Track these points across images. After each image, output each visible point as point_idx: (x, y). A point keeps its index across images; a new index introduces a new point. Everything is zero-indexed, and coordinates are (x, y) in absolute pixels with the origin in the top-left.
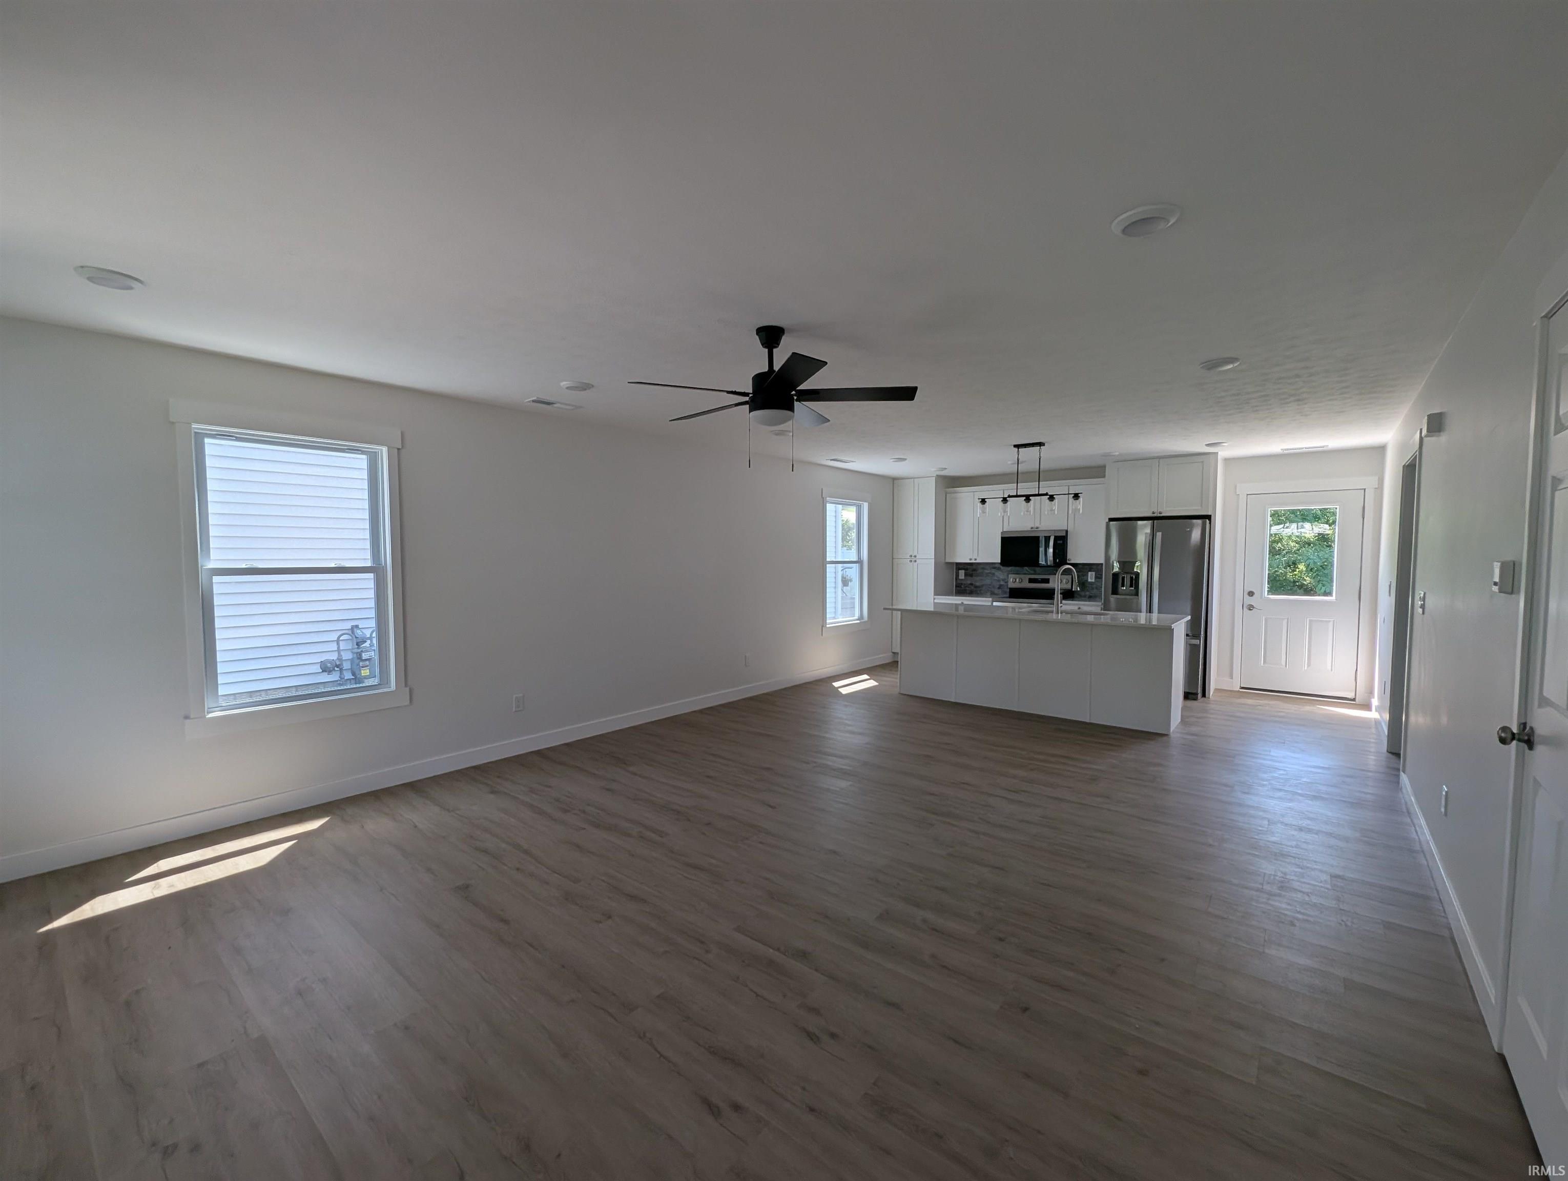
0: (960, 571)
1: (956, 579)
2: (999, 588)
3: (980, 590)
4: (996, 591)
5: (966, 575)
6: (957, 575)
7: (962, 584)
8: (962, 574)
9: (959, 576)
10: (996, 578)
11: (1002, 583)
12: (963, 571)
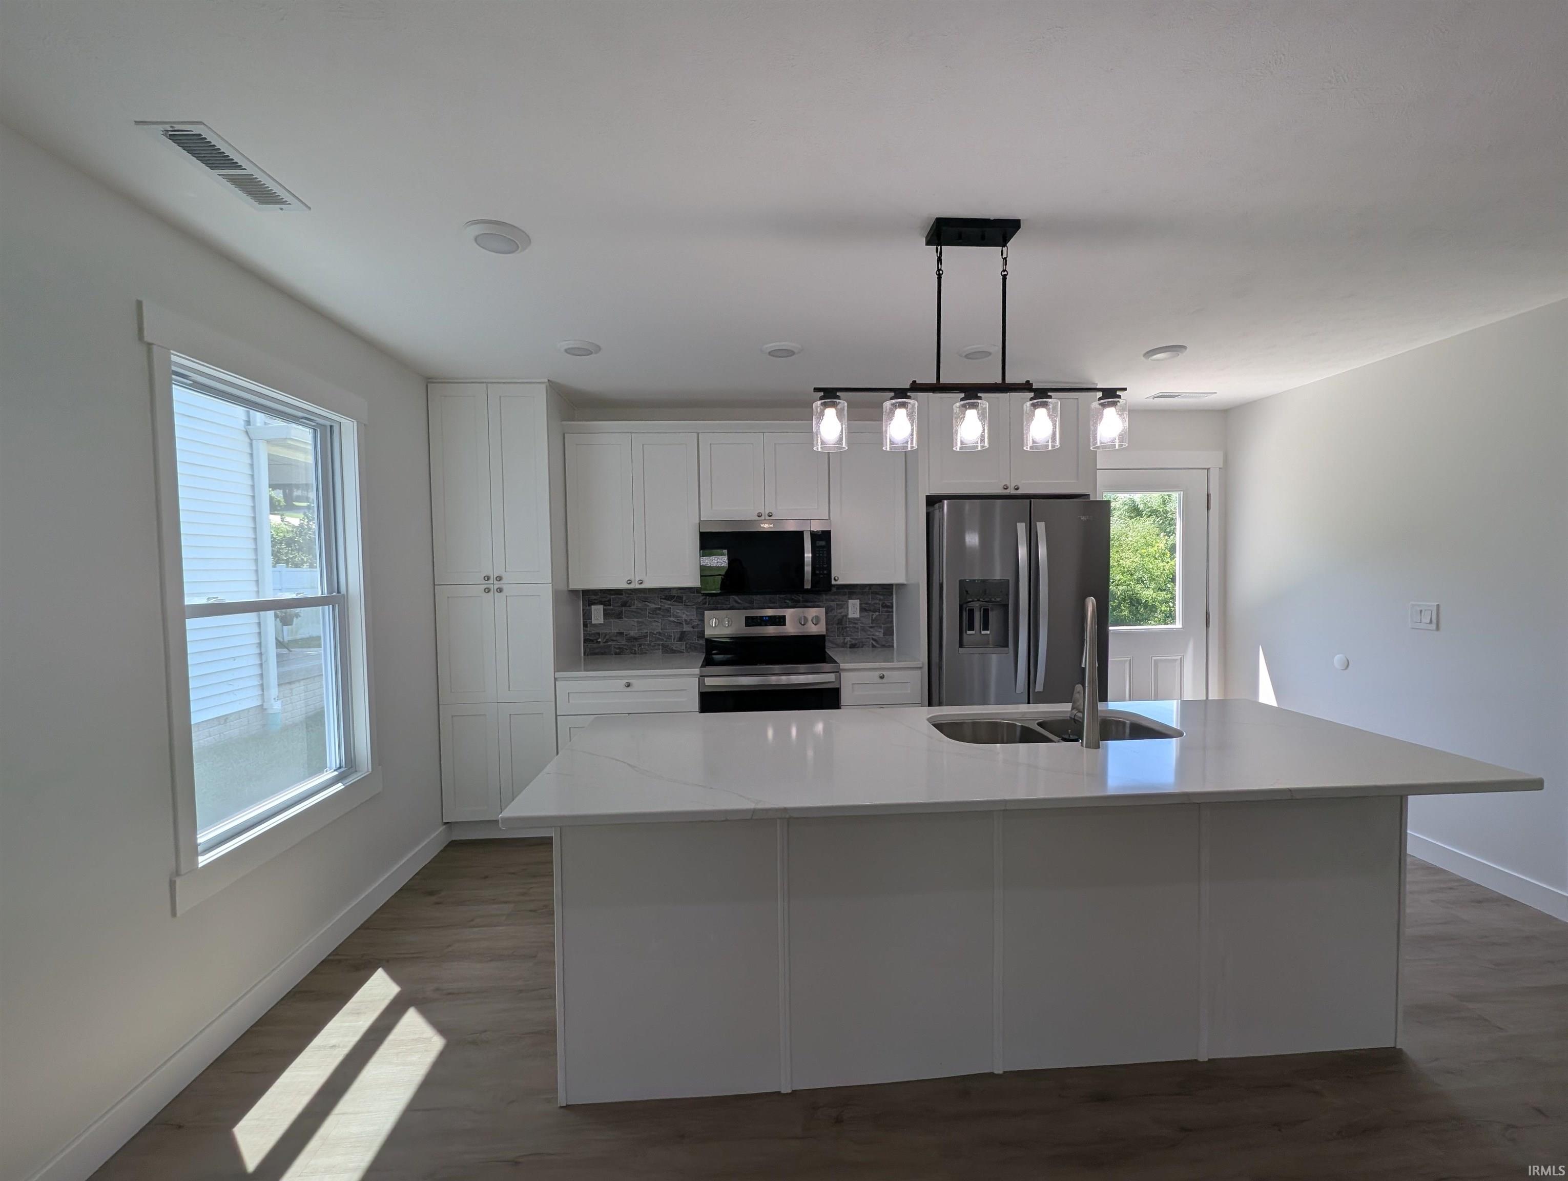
0: (593, 607)
1: (585, 625)
2: (680, 639)
3: (640, 645)
4: (676, 645)
5: (606, 614)
6: (587, 615)
7: (599, 634)
8: (598, 614)
9: (591, 618)
10: (672, 619)
11: (686, 628)
12: (601, 607)
